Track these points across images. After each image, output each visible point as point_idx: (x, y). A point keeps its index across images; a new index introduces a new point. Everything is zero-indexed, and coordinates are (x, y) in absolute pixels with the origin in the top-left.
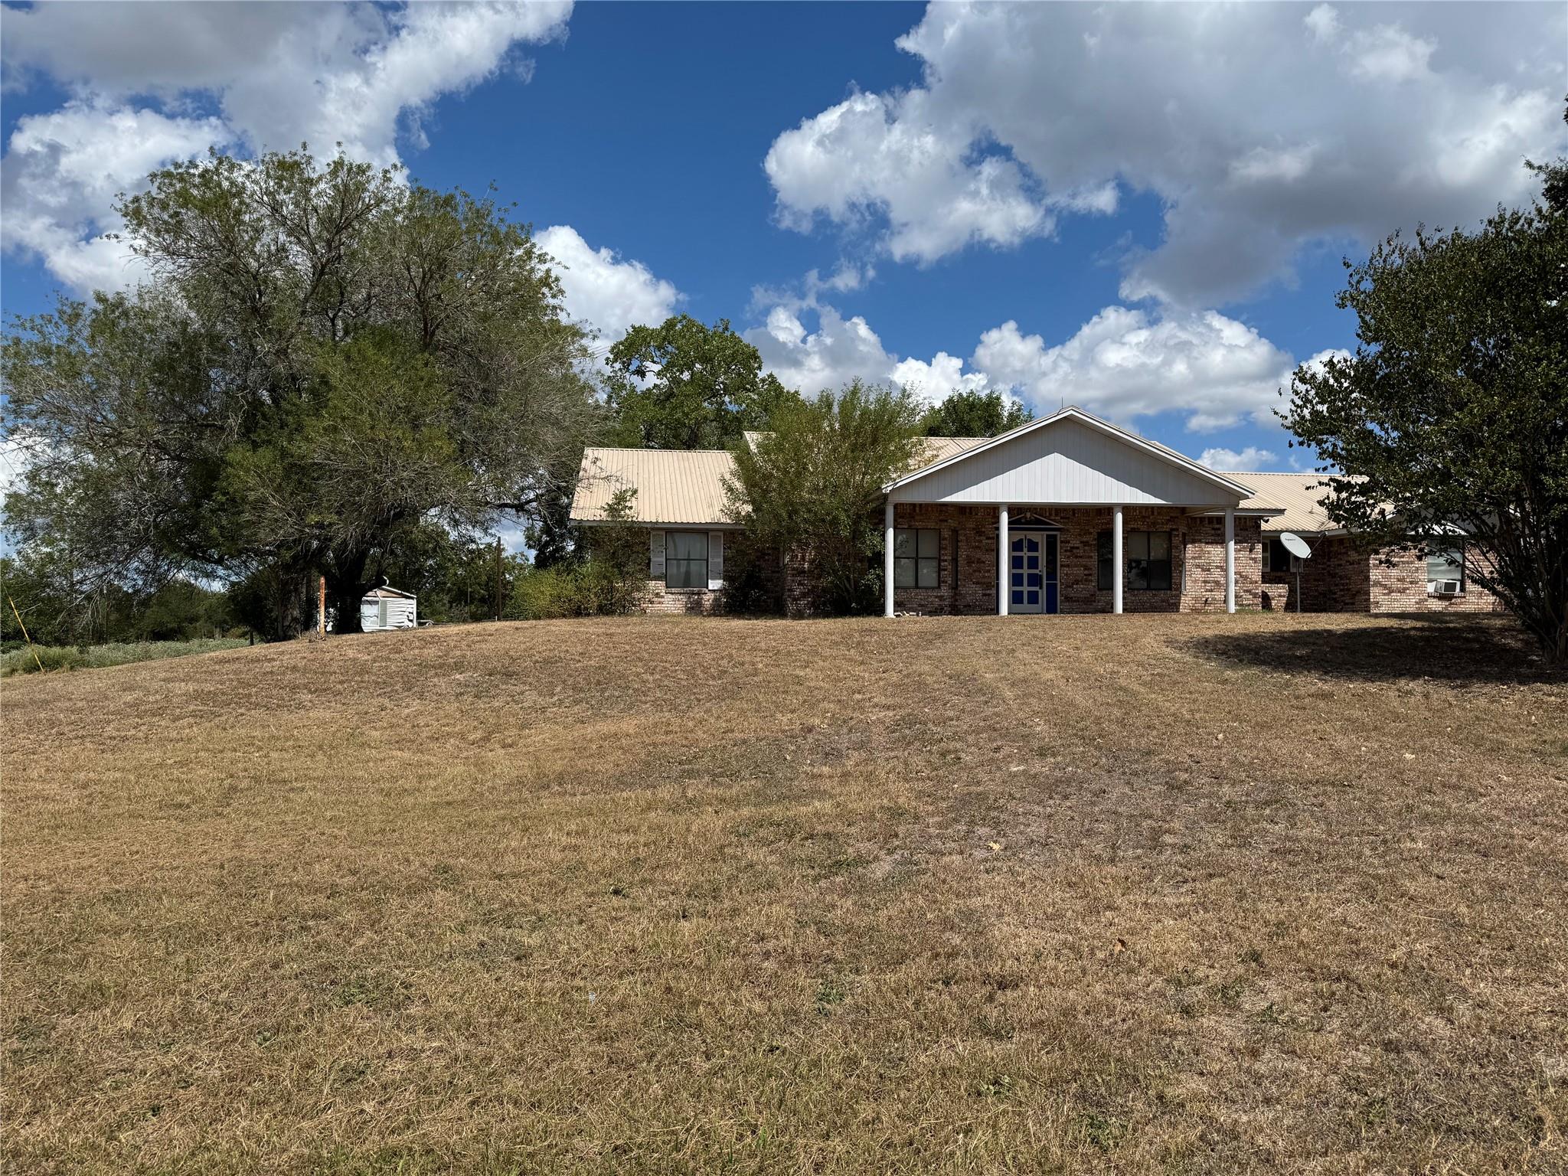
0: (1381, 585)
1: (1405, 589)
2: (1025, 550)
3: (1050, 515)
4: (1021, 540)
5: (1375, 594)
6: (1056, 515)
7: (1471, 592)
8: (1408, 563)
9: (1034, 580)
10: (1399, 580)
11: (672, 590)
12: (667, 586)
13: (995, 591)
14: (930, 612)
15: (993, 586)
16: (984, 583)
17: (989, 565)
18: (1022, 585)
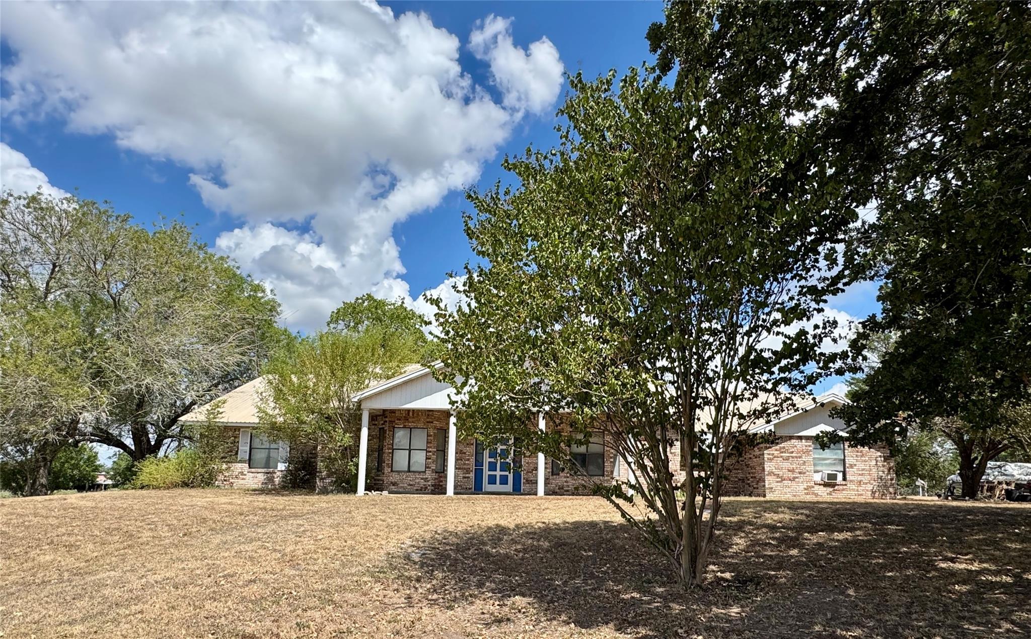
0: (775, 475)
1: (795, 478)
5: (769, 481)
7: (851, 481)
8: (796, 457)
9: (505, 467)
10: (789, 471)
11: (253, 470)
12: (250, 468)
13: (472, 475)
14: (417, 490)
15: (472, 471)
16: (465, 469)
17: (469, 456)
18: (496, 470)
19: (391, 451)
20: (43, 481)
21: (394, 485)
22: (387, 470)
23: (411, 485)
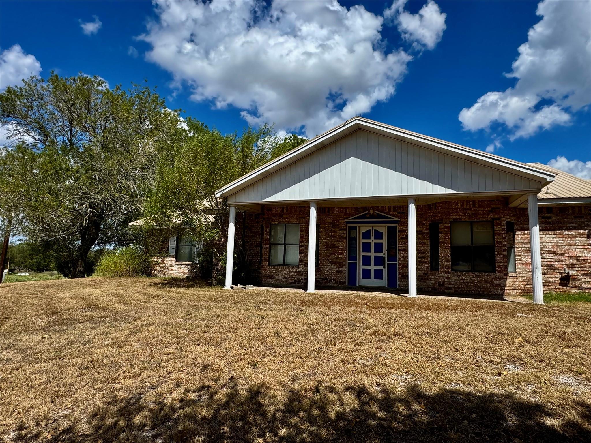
2: (372, 238)
3: (390, 211)
4: (369, 231)
6: (394, 211)
9: (379, 261)
11: (178, 263)
12: (177, 261)
13: (345, 269)
14: (291, 283)
15: (345, 265)
16: (338, 263)
17: (342, 250)
18: (370, 265)
19: (268, 246)
20: (81, 269)
21: (270, 278)
22: (265, 264)
23: (285, 278)
